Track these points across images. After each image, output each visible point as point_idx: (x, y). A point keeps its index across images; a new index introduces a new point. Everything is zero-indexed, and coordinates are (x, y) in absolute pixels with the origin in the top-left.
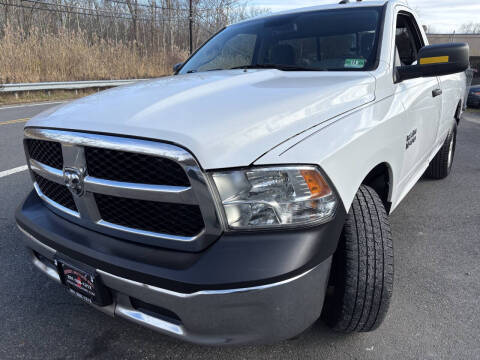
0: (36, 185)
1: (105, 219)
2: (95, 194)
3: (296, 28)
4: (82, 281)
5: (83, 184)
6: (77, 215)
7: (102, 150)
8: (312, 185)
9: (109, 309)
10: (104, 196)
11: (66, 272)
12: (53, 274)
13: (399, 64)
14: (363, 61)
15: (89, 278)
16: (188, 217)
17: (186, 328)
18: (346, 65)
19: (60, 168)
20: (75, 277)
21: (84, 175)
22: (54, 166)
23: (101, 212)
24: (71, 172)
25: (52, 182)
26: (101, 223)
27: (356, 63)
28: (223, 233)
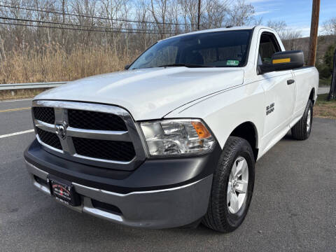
0: (37, 136)
1: (79, 154)
2: (73, 138)
3: (199, 42)
4: (64, 191)
5: (66, 131)
6: (61, 152)
7: (77, 111)
8: (199, 131)
9: (78, 208)
11: (54, 186)
12: (46, 190)
13: (261, 63)
14: (238, 62)
15: (67, 188)
16: (126, 149)
17: (124, 217)
18: (228, 64)
19: (53, 123)
20: (59, 188)
21: (67, 126)
22: (49, 122)
23: (76, 149)
24: (60, 125)
25: (47, 132)
26: (76, 155)
27: (234, 63)
28: (146, 159)
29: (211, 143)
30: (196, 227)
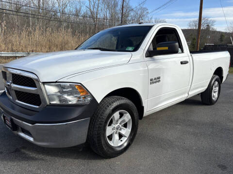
1: (18, 100)
2: (15, 90)
5: (11, 86)
6: (11, 98)
9: (15, 132)
10: (20, 92)
11: (5, 118)
13: (152, 50)
14: (134, 48)
18: (127, 49)
20: (8, 120)
21: (12, 83)
26: (17, 101)
27: (130, 49)
28: (47, 105)
29: (89, 99)
30: (81, 150)
